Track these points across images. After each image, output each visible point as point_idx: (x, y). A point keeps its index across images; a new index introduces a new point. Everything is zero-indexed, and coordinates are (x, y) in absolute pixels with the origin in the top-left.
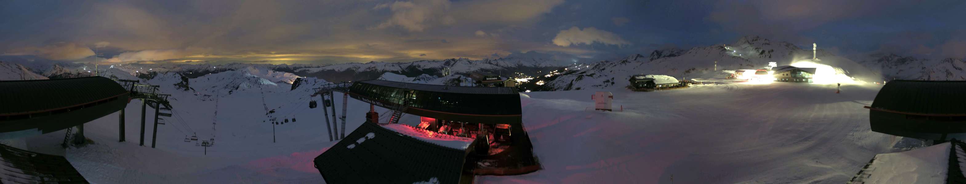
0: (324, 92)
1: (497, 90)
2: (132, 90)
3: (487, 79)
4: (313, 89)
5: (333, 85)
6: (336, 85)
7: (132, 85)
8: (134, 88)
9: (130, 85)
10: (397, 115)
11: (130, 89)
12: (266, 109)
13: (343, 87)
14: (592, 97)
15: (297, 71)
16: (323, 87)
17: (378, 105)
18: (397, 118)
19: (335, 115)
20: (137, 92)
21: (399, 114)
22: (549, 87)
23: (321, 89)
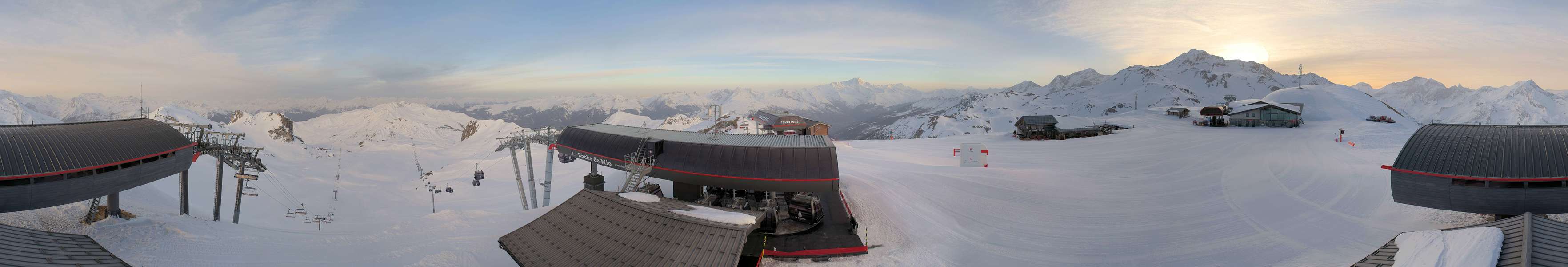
0: (514, 144)
1: (799, 140)
2: (199, 141)
3: (783, 122)
4: (497, 139)
5: (529, 133)
6: (535, 133)
7: (199, 133)
8: (204, 137)
9: (196, 133)
10: (634, 180)
11: (196, 139)
12: (421, 170)
13: (546, 135)
14: (955, 151)
15: (472, 109)
16: (512, 136)
17: (603, 165)
18: (635, 183)
19: (533, 180)
20: (208, 144)
21: (638, 178)
22: (883, 135)
23: (510, 139)
